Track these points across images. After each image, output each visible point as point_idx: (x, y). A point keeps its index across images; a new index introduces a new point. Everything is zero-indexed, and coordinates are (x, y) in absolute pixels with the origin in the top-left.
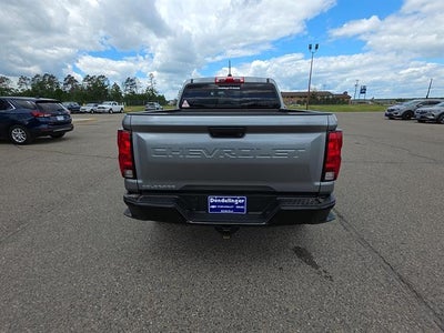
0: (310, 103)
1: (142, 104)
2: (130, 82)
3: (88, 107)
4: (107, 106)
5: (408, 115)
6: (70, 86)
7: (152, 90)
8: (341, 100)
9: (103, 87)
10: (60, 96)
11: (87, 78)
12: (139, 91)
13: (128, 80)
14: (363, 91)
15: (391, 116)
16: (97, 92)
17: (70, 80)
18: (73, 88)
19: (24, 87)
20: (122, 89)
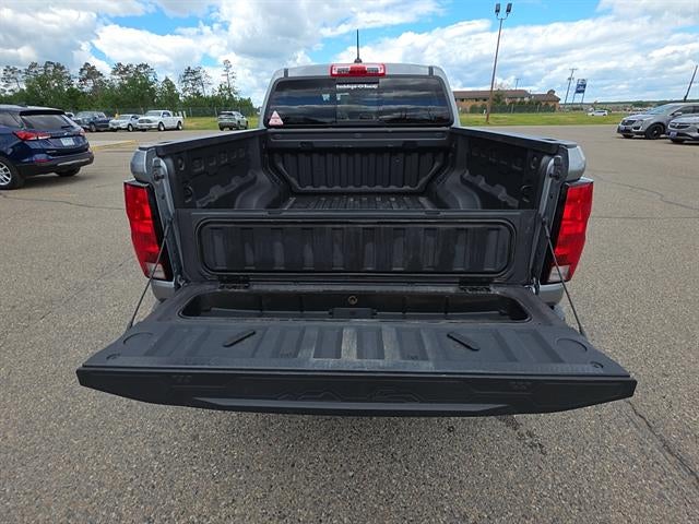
0: (493, 110)
1: (212, 115)
2: (191, 74)
3: (122, 121)
4: (154, 117)
5: (656, 131)
6: (90, 83)
7: (229, 89)
8: (544, 104)
9: (147, 85)
10: (75, 101)
11: (119, 69)
12: (208, 92)
13: (189, 72)
14: (581, 88)
15: (627, 134)
16: (136, 93)
17: (90, 72)
18: (95, 87)
19: (14, 86)
20: (179, 88)
